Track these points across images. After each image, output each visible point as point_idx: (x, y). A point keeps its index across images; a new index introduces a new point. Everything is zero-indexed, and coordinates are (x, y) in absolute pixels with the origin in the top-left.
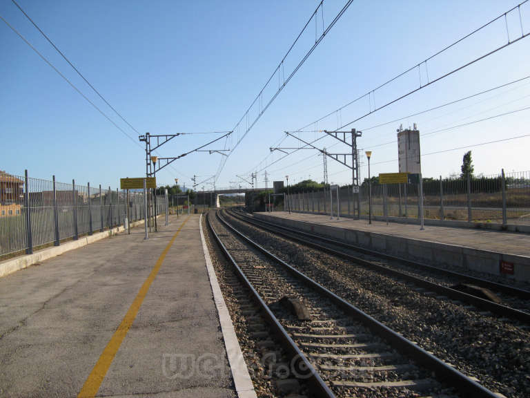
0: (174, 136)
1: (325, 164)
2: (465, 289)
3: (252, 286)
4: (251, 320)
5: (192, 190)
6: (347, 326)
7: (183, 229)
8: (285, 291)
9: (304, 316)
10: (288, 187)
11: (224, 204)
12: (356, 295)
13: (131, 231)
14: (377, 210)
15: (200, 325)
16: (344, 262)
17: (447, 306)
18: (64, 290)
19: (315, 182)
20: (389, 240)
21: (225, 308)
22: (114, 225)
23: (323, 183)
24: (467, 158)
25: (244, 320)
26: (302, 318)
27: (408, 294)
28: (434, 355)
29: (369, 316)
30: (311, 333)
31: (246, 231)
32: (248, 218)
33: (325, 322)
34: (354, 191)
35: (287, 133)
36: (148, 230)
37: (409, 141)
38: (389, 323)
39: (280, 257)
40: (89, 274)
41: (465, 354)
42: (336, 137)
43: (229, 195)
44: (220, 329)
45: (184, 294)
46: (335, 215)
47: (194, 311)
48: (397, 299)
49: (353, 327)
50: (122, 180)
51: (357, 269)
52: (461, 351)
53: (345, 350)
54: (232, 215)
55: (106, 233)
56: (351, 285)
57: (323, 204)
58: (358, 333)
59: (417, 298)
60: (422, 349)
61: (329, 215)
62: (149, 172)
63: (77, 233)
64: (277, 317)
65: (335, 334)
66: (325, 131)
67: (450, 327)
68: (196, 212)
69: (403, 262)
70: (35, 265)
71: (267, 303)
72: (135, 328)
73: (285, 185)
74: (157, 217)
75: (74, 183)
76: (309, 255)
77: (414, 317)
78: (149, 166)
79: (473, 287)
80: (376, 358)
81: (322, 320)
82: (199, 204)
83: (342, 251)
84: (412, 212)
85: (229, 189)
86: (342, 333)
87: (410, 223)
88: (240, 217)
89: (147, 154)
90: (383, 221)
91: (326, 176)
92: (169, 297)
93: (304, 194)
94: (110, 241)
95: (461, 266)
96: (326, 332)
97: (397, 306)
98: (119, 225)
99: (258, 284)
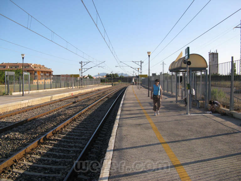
63: (56, 87)
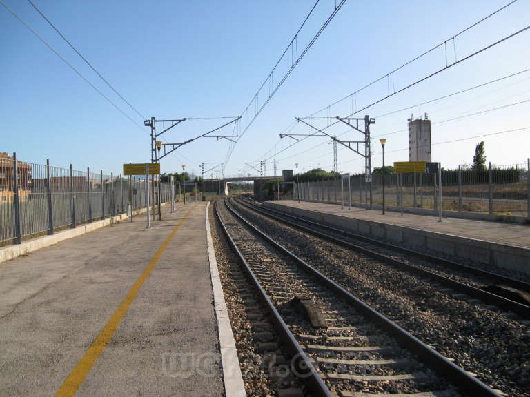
0: (181, 121)
1: (335, 152)
2: (499, 291)
3: (258, 283)
4: (258, 326)
5: (200, 178)
6: (368, 334)
7: (188, 217)
8: (296, 289)
9: (319, 322)
10: (297, 175)
11: (232, 192)
12: (375, 296)
13: (134, 219)
14: (391, 200)
15: (193, 340)
16: (359, 256)
17: (483, 312)
18: (45, 288)
19: (323, 171)
20: (407, 232)
21: (226, 316)
22: (116, 212)
23: (332, 172)
24: (480, 148)
25: (249, 327)
26: (317, 325)
27: (434, 295)
28: (477, 377)
29: (393, 323)
30: (327, 345)
31: (254, 220)
32: (257, 206)
33: (343, 329)
34: (367, 181)
35: (298, 119)
36: (151, 218)
37: (420, 130)
38: (417, 332)
39: (290, 249)
40: (78, 267)
41: (516, 377)
42: (349, 124)
43: (238, 183)
44: (218, 347)
45: (179, 296)
46: (346, 205)
47: (189, 321)
48: (423, 302)
49: (376, 337)
50: (125, 166)
51: (373, 264)
52: (511, 372)
53: (368, 368)
54: (240, 203)
55: (107, 221)
56: (369, 284)
57: (333, 192)
58: (382, 345)
59: (446, 300)
60: (462, 369)
61: (340, 204)
62: (154, 158)
64: (287, 323)
65: (356, 346)
66: (338, 118)
67: (492, 340)
68: (204, 199)
69: (422, 257)
70: (23, 256)
71: (275, 305)
72: (114, 343)
73: (295, 173)
74: (162, 205)
75: (71, 168)
76: (321, 248)
77: (446, 325)
78: (154, 152)
79: (509, 289)
80: (408, 380)
81: (339, 326)
82: (207, 191)
83: (355, 243)
84: (427, 204)
85: (237, 177)
86: (363, 345)
87: (426, 213)
88: (249, 205)
89: (153, 139)
90: (397, 211)
91: (336, 165)
92: (163, 300)
93: (314, 183)
94: (112, 229)
95: (487, 262)
96: (346, 343)
97: (425, 310)
98: (123, 213)
99: (266, 281)
